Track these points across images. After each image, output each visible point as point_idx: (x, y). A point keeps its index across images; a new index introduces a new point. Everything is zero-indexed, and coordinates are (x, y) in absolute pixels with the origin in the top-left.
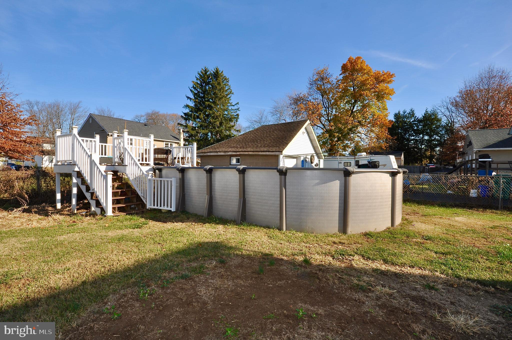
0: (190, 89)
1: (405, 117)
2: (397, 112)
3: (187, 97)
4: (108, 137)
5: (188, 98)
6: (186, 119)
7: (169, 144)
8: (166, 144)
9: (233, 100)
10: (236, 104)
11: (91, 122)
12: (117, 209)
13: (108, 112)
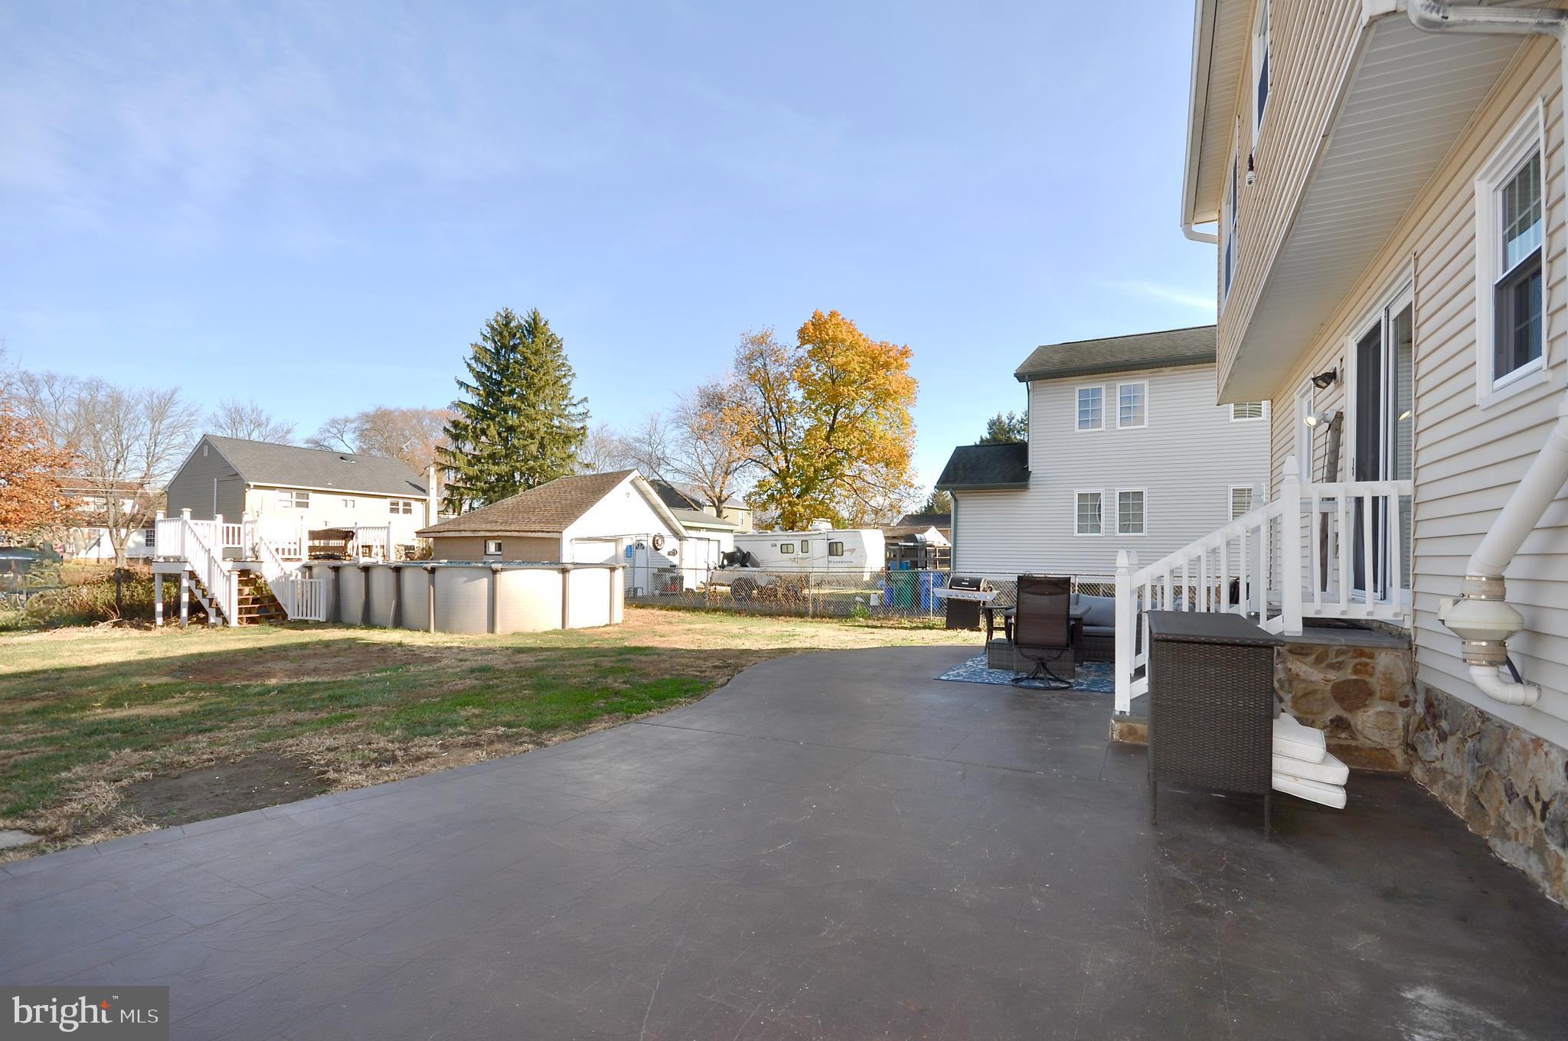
0: (466, 362)
1: (1011, 430)
2: (995, 418)
3: (458, 382)
4: (247, 490)
5: (461, 384)
6: (456, 437)
7: (401, 502)
8: (392, 504)
9: (576, 391)
10: (581, 402)
11: (206, 454)
12: (245, 620)
13: (253, 412)
